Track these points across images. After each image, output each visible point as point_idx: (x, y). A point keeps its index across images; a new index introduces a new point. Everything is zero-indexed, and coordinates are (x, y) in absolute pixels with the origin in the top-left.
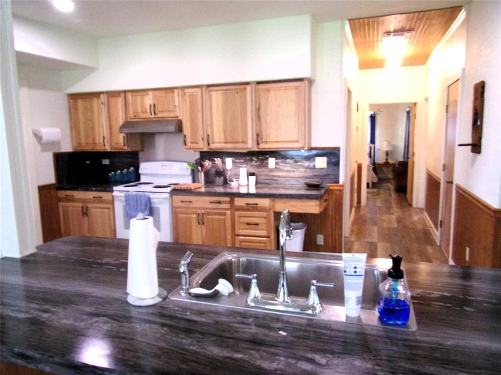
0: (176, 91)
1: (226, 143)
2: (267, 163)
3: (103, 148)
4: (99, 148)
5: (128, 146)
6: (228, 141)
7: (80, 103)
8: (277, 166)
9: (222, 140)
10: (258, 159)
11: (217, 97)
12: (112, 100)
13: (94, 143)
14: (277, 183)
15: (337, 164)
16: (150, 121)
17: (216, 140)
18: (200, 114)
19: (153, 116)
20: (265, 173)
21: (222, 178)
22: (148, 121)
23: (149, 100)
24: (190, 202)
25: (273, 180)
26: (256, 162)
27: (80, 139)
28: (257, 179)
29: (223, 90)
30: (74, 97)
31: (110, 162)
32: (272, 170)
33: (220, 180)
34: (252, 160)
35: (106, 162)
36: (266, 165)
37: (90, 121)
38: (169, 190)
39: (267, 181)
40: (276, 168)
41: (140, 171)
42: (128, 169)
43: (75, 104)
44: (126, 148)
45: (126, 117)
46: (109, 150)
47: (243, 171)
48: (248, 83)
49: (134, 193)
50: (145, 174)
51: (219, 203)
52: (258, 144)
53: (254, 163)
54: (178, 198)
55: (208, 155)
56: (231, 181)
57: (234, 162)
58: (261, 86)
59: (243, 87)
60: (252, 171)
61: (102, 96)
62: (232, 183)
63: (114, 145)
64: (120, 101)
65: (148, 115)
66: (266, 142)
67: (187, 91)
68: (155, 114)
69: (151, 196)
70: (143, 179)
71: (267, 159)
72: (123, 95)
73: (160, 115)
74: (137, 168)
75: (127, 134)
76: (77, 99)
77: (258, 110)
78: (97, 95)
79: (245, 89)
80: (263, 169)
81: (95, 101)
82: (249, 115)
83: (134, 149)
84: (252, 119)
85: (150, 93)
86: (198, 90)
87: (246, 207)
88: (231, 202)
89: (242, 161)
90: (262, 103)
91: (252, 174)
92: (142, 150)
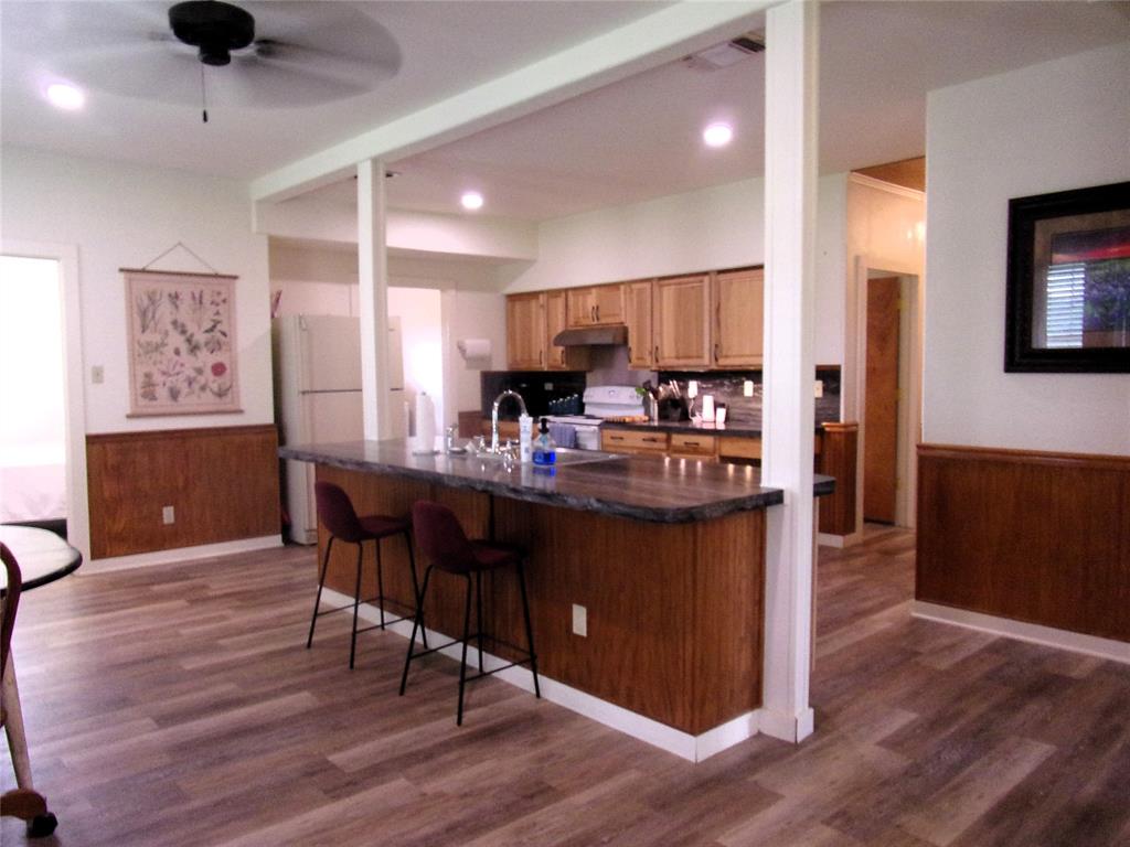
0: (622, 287)
1: (678, 358)
2: (743, 389)
3: (538, 366)
4: (536, 367)
5: (567, 363)
6: (681, 355)
7: (518, 306)
8: (756, 394)
9: (673, 355)
10: (730, 382)
11: (669, 293)
12: (552, 301)
13: (531, 360)
14: (754, 421)
15: (837, 391)
16: (592, 329)
17: (666, 355)
18: (649, 318)
19: (596, 322)
20: (738, 405)
21: (679, 410)
22: (590, 329)
23: (591, 300)
24: (622, 438)
25: (750, 415)
26: (729, 387)
27: (516, 356)
28: (727, 413)
29: (675, 284)
30: (513, 298)
31: (554, 387)
32: (749, 400)
33: (677, 413)
34: (722, 385)
35: (549, 386)
36: (741, 393)
37: (527, 330)
38: (598, 422)
39: (742, 417)
40: (754, 396)
41: (584, 400)
42: (572, 395)
43: (513, 307)
44: (564, 366)
45: (566, 325)
46: (546, 369)
47: (708, 401)
48: (706, 273)
49: (561, 425)
50: (590, 404)
51: (654, 440)
52: (716, 359)
53: (726, 389)
54: (609, 433)
55: (665, 376)
56: (693, 415)
57: (699, 388)
58: (722, 277)
59: (700, 278)
60: (722, 400)
61: (541, 296)
62: (693, 419)
63: (551, 362)
64: (560, 302)
65: (590, 322)
66: (727, 357)
67: (635, 286)
68: (598, 319)
69: (578, 428)
70: (588, 410)
71: (742, 383)
72: (563, 295)
73: (603, 321)
74: (581, 396)
75: (567, 347)
76: (514, 301)
77: (718, 310)
78: (534, 295)
79: (701, 281)
80: (736, 399)
81: (533, 304)
82: (706, 317)
83: (577, 368)
84: (710, 323)
85: (594, 291)
86: (647, 285)
87: (685, 449)
88: (668, 440)
89: (710, 386)
90: (723, 301)
91: (723, 406)
92: (590, 371)
